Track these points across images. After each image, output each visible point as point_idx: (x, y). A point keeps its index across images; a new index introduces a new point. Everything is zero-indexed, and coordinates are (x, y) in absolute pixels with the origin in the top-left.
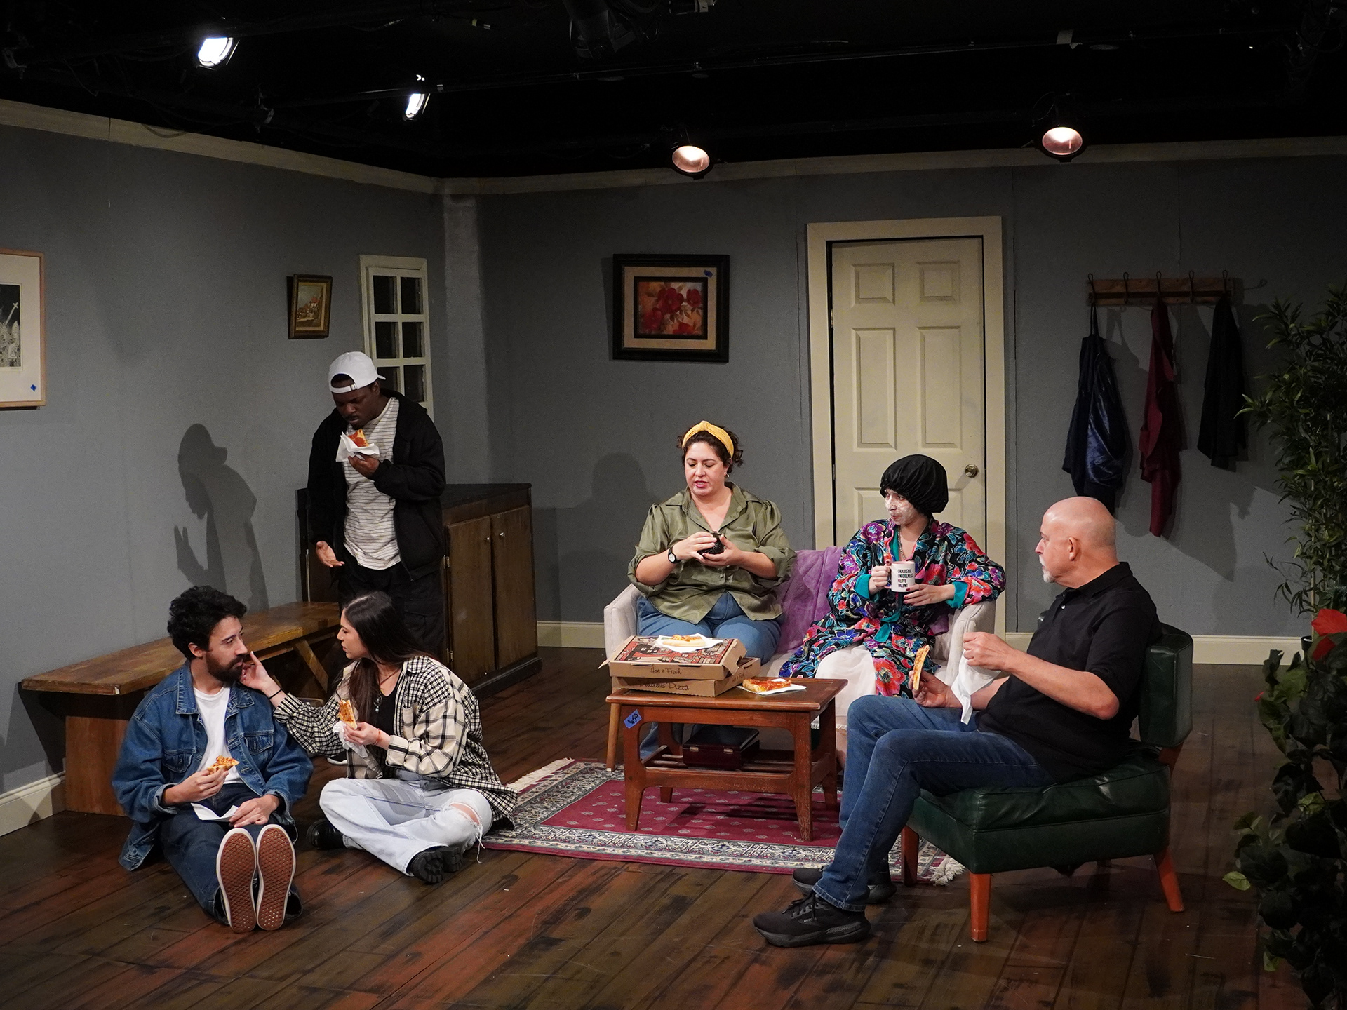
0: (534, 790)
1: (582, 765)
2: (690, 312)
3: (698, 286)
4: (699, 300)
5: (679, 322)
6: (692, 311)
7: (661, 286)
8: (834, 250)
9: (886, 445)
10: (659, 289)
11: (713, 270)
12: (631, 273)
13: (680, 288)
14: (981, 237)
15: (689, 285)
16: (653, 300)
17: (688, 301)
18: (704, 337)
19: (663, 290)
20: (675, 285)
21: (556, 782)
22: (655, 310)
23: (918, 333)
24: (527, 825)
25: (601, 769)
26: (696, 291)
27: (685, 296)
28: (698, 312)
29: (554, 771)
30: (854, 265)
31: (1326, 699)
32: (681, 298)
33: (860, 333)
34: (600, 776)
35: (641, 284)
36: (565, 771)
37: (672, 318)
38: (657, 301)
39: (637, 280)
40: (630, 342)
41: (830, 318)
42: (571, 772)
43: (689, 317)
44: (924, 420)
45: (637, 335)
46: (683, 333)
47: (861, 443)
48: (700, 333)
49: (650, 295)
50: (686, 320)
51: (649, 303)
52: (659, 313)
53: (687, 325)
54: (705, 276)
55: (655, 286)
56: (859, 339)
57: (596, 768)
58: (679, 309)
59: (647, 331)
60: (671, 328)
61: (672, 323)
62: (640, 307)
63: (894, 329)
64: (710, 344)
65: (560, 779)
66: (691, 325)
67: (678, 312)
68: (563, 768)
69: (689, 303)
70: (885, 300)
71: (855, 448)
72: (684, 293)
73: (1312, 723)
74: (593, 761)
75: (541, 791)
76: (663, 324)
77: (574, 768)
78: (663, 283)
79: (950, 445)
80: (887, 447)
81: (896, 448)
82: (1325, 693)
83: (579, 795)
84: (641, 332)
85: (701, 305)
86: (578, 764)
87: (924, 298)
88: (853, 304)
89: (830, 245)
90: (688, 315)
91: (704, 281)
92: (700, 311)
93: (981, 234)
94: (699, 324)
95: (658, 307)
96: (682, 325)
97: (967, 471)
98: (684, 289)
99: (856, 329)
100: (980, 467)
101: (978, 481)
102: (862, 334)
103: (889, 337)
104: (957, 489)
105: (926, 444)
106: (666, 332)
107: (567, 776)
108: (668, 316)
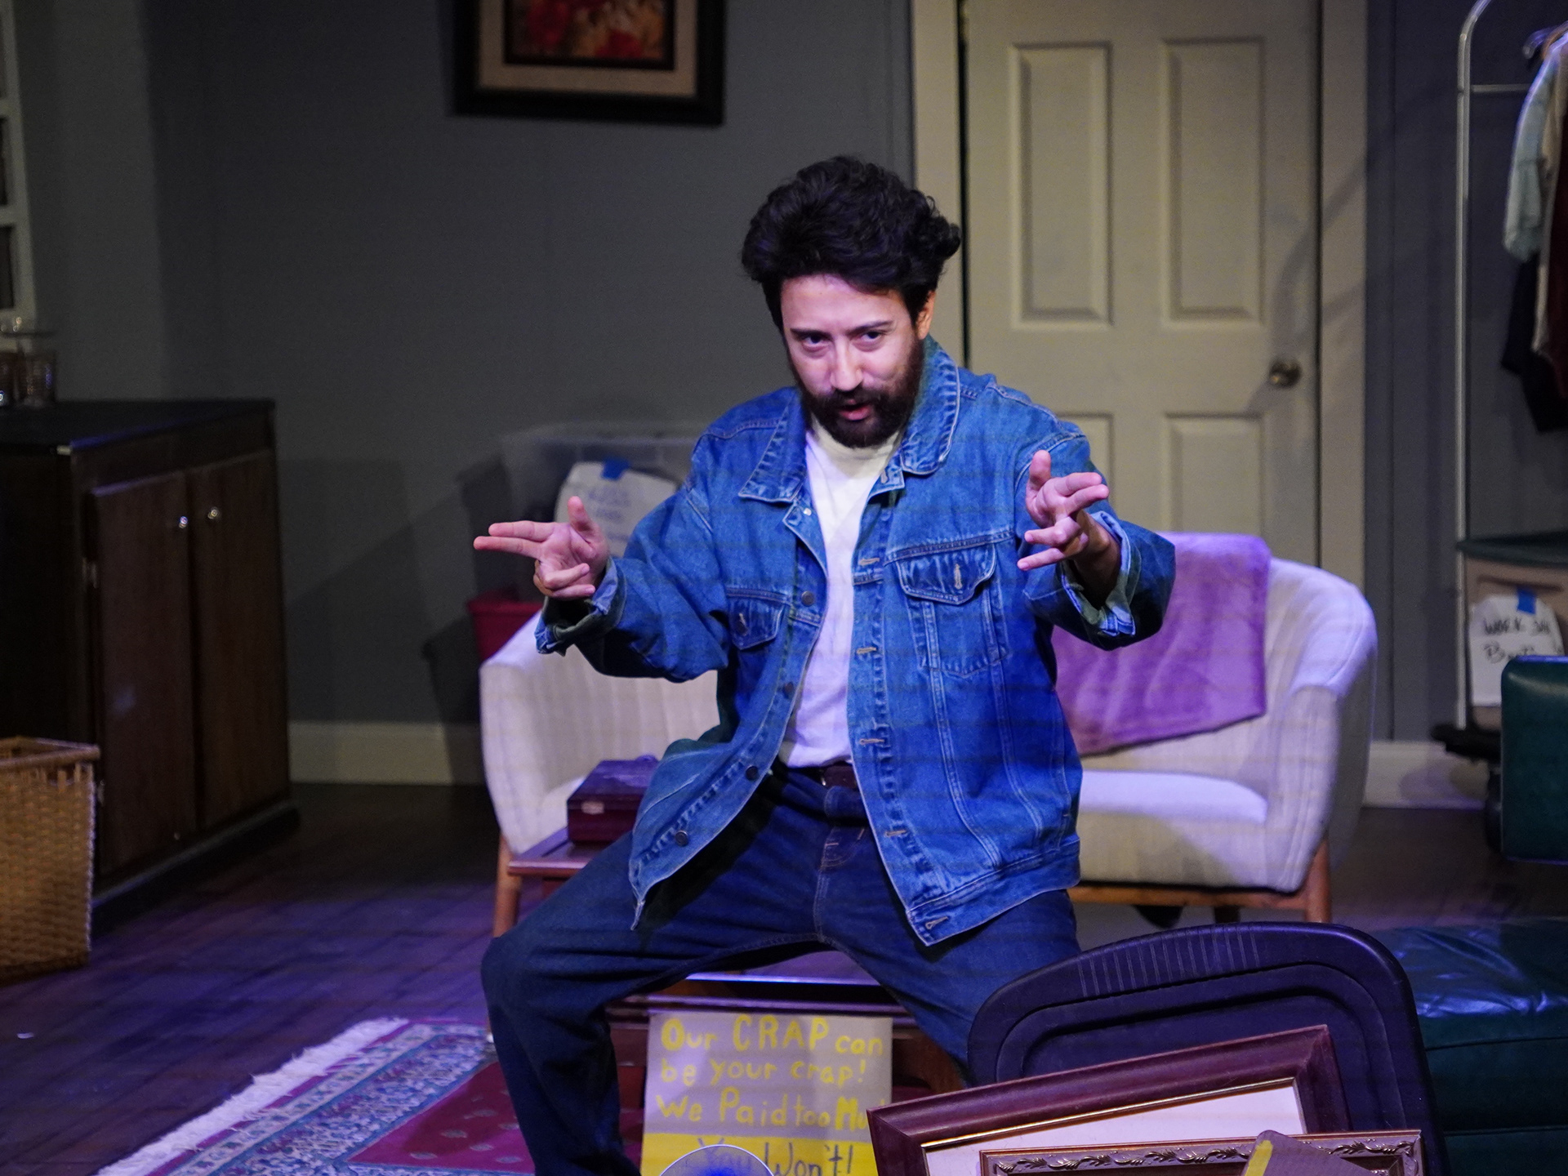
0: (322, 1087)
1: (425, 1032)
2: (633, 6)
5: (608, 27)
9: (1086, 314)
18: (667, 63)
21: (371, 1070)
23: (1163, 52)
24: (319, 1163)
25: (471, 1038)
28: (653, 6)
29: (362, 1045)
33: (1030, 56)
34: (471, 1052)
36: (390, 1045)
37: (594, 19)
40: (496, 74)
41: (960, 22)
42: (401, 1047)
43: (634, 18)
44: (1176, 256)
45: (511, 58)
46: (618, 55)
47: (1030, 310)
48: (656, 54)
50: (625, 25)
52: (562, 6)
53: (629, 37)
56: (1026, 72)
57: (460, 1036)
59: (535, 49)
60: (591, 41)
61: (593, 30)
63: (1107, 47)
64: (680, 82)
65: (380, 1064)
66: (638, 35)
67: (607, 6)
68: (385, 1039)
71: (1016, 322)
74: (452, 1023)
75: (338, 1091)
76: (571, 32)
77: (409, 1039)
79: (1236, 312)
80: (1089, 319)
81: (1110, 319)
83: (430, 1096)
84: (520, 50)
86: (417, 1028)
90: (629, 14)
94: (656, 34)
96: (616, 36)
97: (1274, 372)
99: (1022, 47)
100: (1304, 360)
101: (1299, 396)
102: (1035, 58)
103: (1095, 63)
104: (1252, 415)
105: (1180, 311)
106: (579, 53)
107: (395, 1055)
108: (582, 15)
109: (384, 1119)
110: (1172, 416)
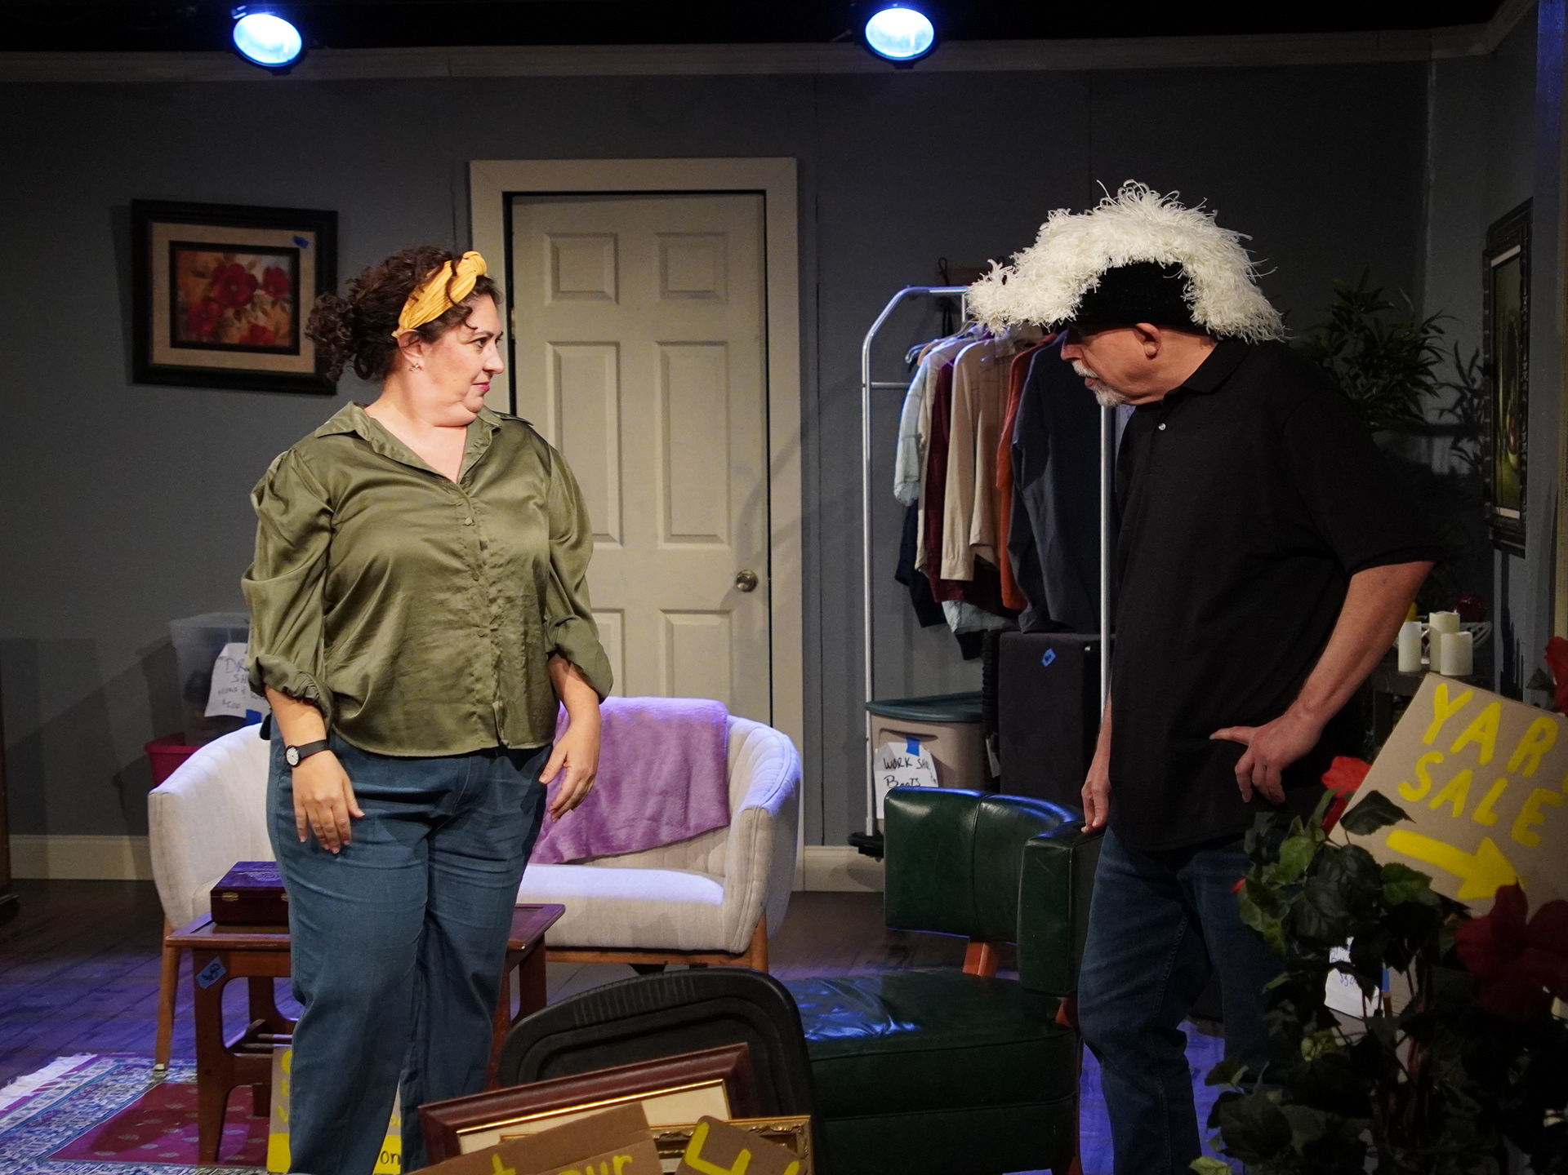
0: (30, 1105)
1: (109, 1064)
2: (268, 308)
3: (284, 263)
4: (285, 287)
5: (249, 322)
6: (274, 304)
7: (217, 259)
8: (516, 209)
9: (605, 537)
10: (213, 265)
11: (309, 236)
12: (163, 234)
13: (252, 265)
14: (763, 192)
15: (267, 261)
16: (205, 282)
17: (265, 287)
18: (294, 350)
19: (220, 269)
20: (243, 260)
21: (68, 1092)
22: (207, 300)
23: (657, 350)
24: (25, 1160)
25: (144, 1067)
26: (278, 270)
27: (260, 278)
28: (283, 309)
29: (62, 1073)
30: (551, 235)
31: (1344, 880)
32: (252, 283)
33: (561, 350)
34: (144, 1077)
35: (184, 256)
36: (82, 1073)
37: (238, 315)
38: (212, 285)
39: (176, 247)
40: (164, 354)
42: (92, 1073)
43: (269, 316)
44: (668, 496)
45: (176, 343)
46: (256, 343)
48: (286, 343)
49: (200, 274)
50: (262, 321)
51: (197, 289)
52: (215, 306)
53: (264, 330)
54: (295, 246)
55: (209, 260)
56: (558, 361)
57: (135, 1066)
58: (250, 299)
59: (194, 337)
60: (236, 332)
61: (237, 324)
62: (181, 295)
63: (617, 345)
64: (303, 363)
65: (74, 1086)
66: (271, 327)
67: (248, 307)
68: (79, 1069)
69: (268, 292)
70: (601, 295)
72: (258, 274)
73: (1323, 915)
74: (130, 1056)
75: (42, 1107)
76: (221, 325)
77: (97, 1068)
78: (220, 255)
79: (712, 538)
80: (605, 541)
81: (622, 543)
82: (1343, 872)
83: (111, 1110)
84: (183, 336)
85: (288, 296)
86: (104, 1060)
87: (666, 293)
88: (548, 300)
89: (509, 198)
90: (265, 312)
91: (294, 255)
92: (287, 306)
93: (761, 187)
94: (285, 329)
95: (212, 295)
96: (255, 329)
97: (739, 581)
98: (259, 264)
99: (553, 343)
100: (760, 574)
101: (757, 598)
102: (563, 351)
103: (609, 354)
104: (724, 612)
105: (672, 537)
106: (227, 341)
107: (86, 1080)
108: (230, 313)
109: (76, 1127)
110: (666, 611)
